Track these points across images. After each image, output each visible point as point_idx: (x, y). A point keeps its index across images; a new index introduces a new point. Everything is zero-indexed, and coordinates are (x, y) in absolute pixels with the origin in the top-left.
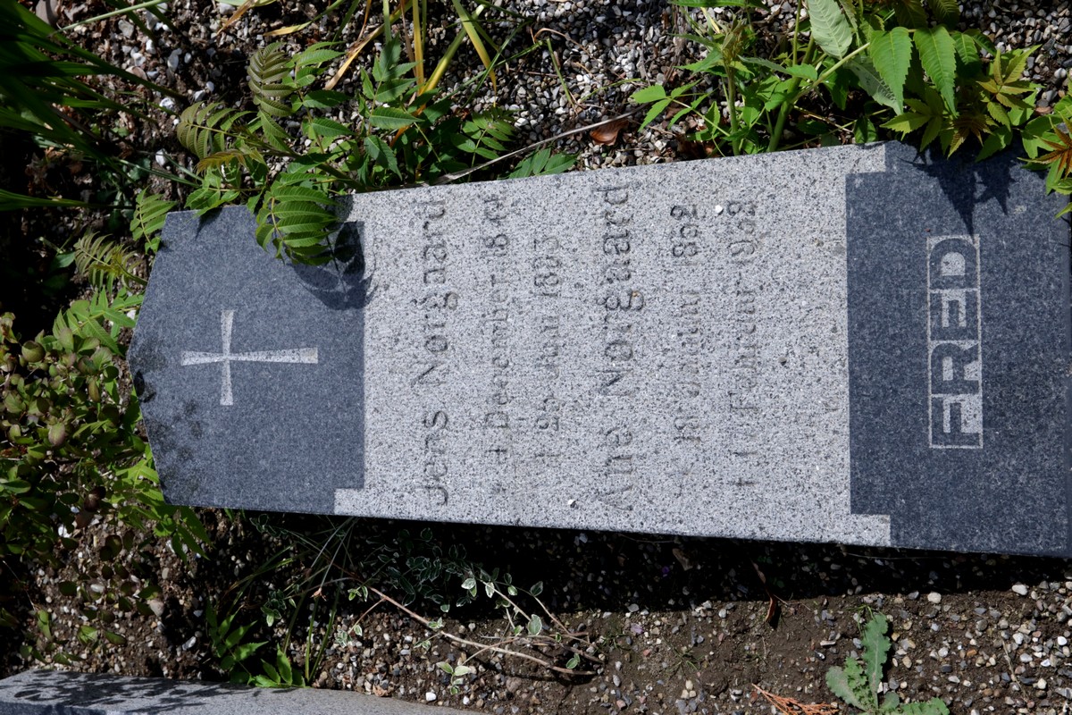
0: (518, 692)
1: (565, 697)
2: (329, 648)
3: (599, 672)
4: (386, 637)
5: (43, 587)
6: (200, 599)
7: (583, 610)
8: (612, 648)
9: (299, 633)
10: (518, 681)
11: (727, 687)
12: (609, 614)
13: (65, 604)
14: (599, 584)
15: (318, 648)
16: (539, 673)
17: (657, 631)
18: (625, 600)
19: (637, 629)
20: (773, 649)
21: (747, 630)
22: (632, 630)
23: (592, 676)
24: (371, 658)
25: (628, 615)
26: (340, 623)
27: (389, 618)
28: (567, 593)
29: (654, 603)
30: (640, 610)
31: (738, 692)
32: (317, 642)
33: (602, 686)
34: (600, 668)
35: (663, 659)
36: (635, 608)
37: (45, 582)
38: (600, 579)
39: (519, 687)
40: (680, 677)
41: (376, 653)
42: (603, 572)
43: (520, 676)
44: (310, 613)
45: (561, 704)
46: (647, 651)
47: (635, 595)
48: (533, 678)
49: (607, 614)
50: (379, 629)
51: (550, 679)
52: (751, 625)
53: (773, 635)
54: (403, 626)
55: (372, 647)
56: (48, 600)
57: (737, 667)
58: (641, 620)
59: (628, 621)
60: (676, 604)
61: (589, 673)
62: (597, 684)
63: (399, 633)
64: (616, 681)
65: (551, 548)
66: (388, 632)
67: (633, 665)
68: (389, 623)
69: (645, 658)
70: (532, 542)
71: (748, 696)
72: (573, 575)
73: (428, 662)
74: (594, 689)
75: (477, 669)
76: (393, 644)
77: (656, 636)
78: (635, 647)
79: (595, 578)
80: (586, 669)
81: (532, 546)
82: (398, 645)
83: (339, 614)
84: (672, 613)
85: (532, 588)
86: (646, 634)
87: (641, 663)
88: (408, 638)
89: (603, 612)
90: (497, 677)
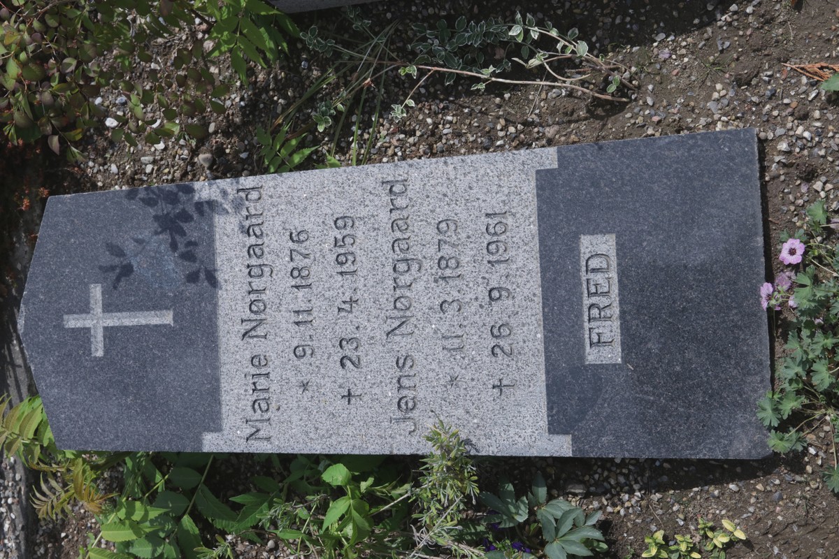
0: (557, 136)
1: (601, 130)
2: (374, 147)
3: (633, 97)
4: (429, 121)
5: (94, 175)
6: (246, 142)
7: (613, 51)
8: (643, 75)
9: (343, 145)
10: (556, 128)
11: (758, 73)
12: (638, 48)
13: (116, 184)
14: (627, 24)
15: (362, 151)
16: (575, 115)
17: (684, 51)
18: (652, 32)
19: (665, 54)
20: (799, 29)
21: (773, 19)
22: (660, 57)
23: (626, 103)
24: (414, 145)
25: (655, 44)
26: (383, 125)
27: (430, 105)
28: (596, 42)
29: (679, 27)
30: (667, 37)
31: (769, 73)
32: (361, 147)
33: (636, 110)
34: (634, 93)
35: (691, 73)
36: (662, 36)
37: (95, 171)
38: (628, 19)
39: (558, 132)
40: (709, 84)
41: (419, 140)
42: (631, 11)
43: (558, 123)
44: (354, 123)
45: (598, 136)
46: (675, 72)
47: (662, 24)
48: (570, 122)
49: (635, 49)
50: (421, 117)
51: (586, 119)
52: (777, 14)
53: (798, 18)
54: (444, 108)
55: (415, 135)
56: (100, 184)
57: (766, 53)
58: (667, 47)
59: (656, 50)
60: (701, 21)
61: (624, 100)
62: (631, 109)
63: (440, 116)
64: (650, 102)
65: (578, 7)
66: (430, 117)
67: (663, 85)
68: (430, 109)
69: (675, 78)
70: (559, 8)
71: (778, 75)
72: (601, 24)
73: (469, 135)
74: (629, 115)
75: (516, 128)
76: (436, 125)
77: (683, 56)
78: (664, 71)
79: (623, 20)
80: (622, 97)
81: (559, 12)
82: (441, 126)
83: (381, 116)
84: (696, 33)
85: (569, 33)
86: (674, 57)
87: (671, 83)
88: (449, 118)
89: (632, 47)
90: (536, 130)
